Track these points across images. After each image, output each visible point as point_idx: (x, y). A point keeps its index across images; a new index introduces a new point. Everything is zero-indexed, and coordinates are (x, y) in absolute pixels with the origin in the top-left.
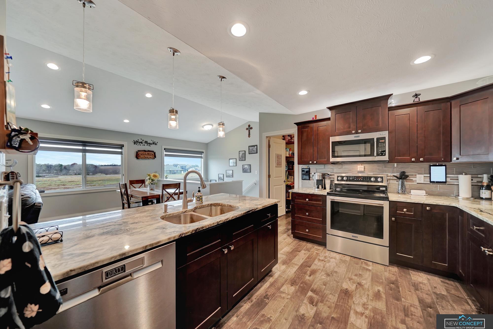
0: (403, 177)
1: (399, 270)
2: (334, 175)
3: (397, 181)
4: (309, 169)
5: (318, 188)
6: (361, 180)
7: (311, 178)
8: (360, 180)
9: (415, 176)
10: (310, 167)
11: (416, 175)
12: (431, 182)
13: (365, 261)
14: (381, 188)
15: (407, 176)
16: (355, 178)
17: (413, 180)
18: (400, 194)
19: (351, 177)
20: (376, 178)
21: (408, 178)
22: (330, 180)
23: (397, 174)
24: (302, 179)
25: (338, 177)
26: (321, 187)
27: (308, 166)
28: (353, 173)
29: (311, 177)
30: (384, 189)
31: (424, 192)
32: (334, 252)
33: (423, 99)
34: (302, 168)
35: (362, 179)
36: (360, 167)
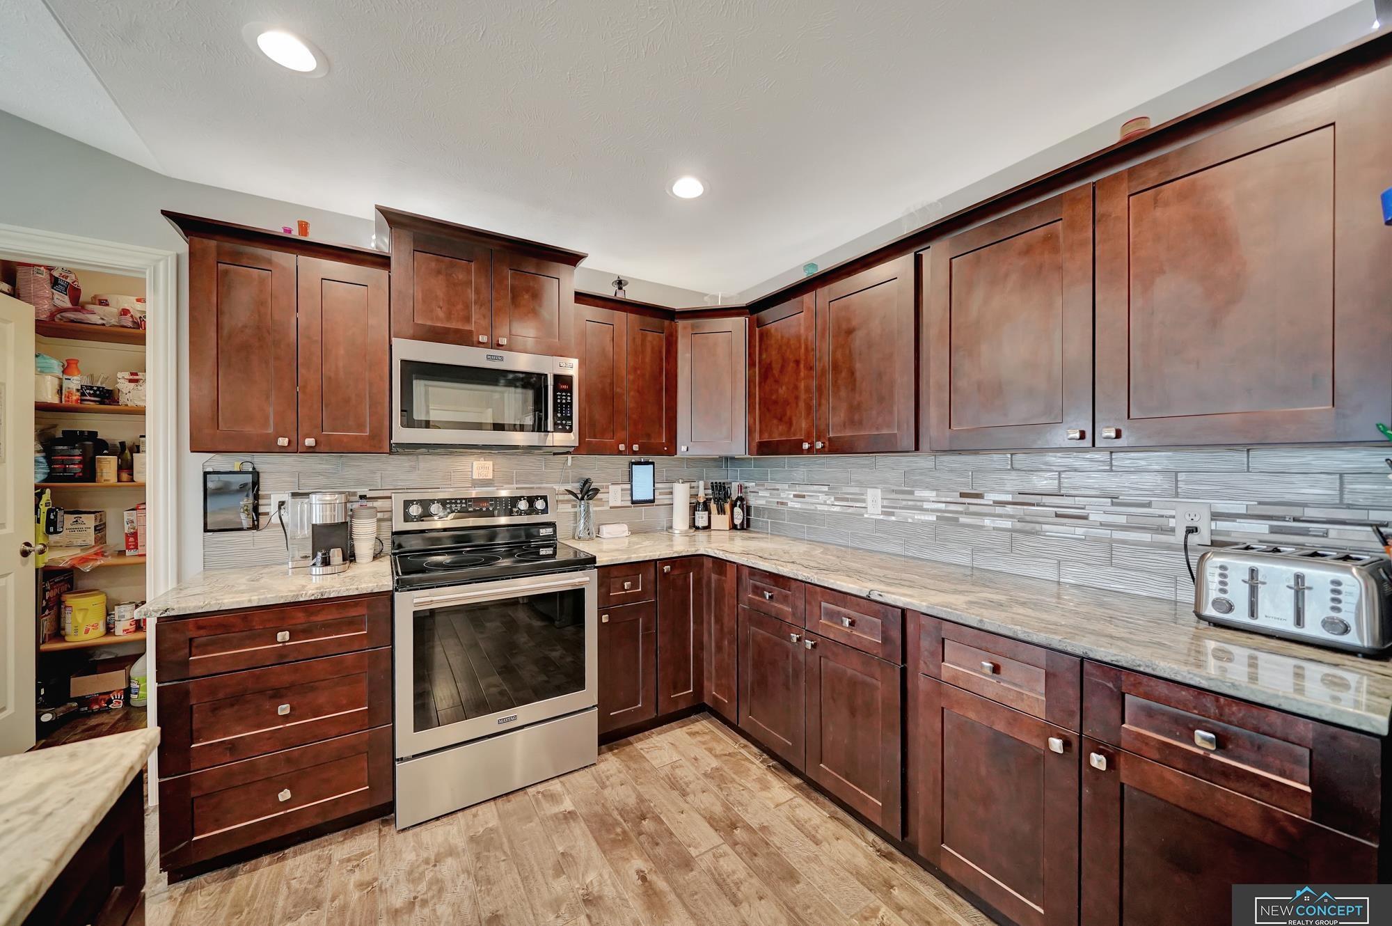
0: (587, 492)
1: (618, 758)
2: (390, 498)
3: (574, 506)
4: (256, 474)
5: (326, 562)
6: (488, 509)
7: (263, 520)
8: (484, 509)
9: (606, 490)
10: (259, 468)
11: (607, 487)
12: (633, 502)
13: (540, 788)
14: (541, 531)
15: (596, 491)
16: (470, 506)
17: (604, 500)
18: (584, 540)
19: (456, 503)
20: (531, 500)
21: (599, 496)
22: (375, 520)
23: (573, 487)
24: (206, 530)
25: (407, 504)
26: (341, 558)
27: (249, 459)
28: (456, 486)
29: (267, 514)
30: (549, 531)
31: (625, 528)
32: (429, 826)
33: (631, 294)
34: (210, 469)
35: (491, 505)
36: (481, 467)
